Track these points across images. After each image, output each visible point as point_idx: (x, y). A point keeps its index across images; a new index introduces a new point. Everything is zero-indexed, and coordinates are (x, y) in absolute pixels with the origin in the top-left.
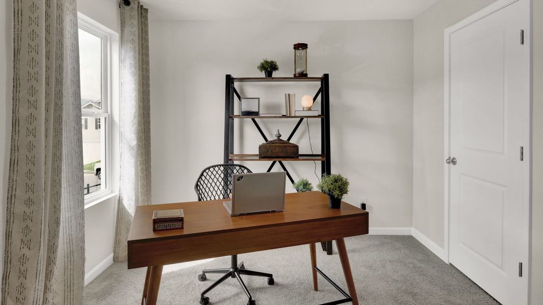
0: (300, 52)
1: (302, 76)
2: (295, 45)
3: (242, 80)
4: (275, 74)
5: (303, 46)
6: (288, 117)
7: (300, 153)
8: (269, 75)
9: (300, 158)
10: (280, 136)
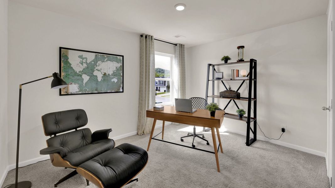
0: (241, 50)
1: (241, 61)
2: (238, 47)
3: (218, 65)
4: (229, 61)
5: (242, 47)
6: (233, 80)
7: (241, 97)
8: (226, 62)
9: (241, 99)
10: (230, 88)
